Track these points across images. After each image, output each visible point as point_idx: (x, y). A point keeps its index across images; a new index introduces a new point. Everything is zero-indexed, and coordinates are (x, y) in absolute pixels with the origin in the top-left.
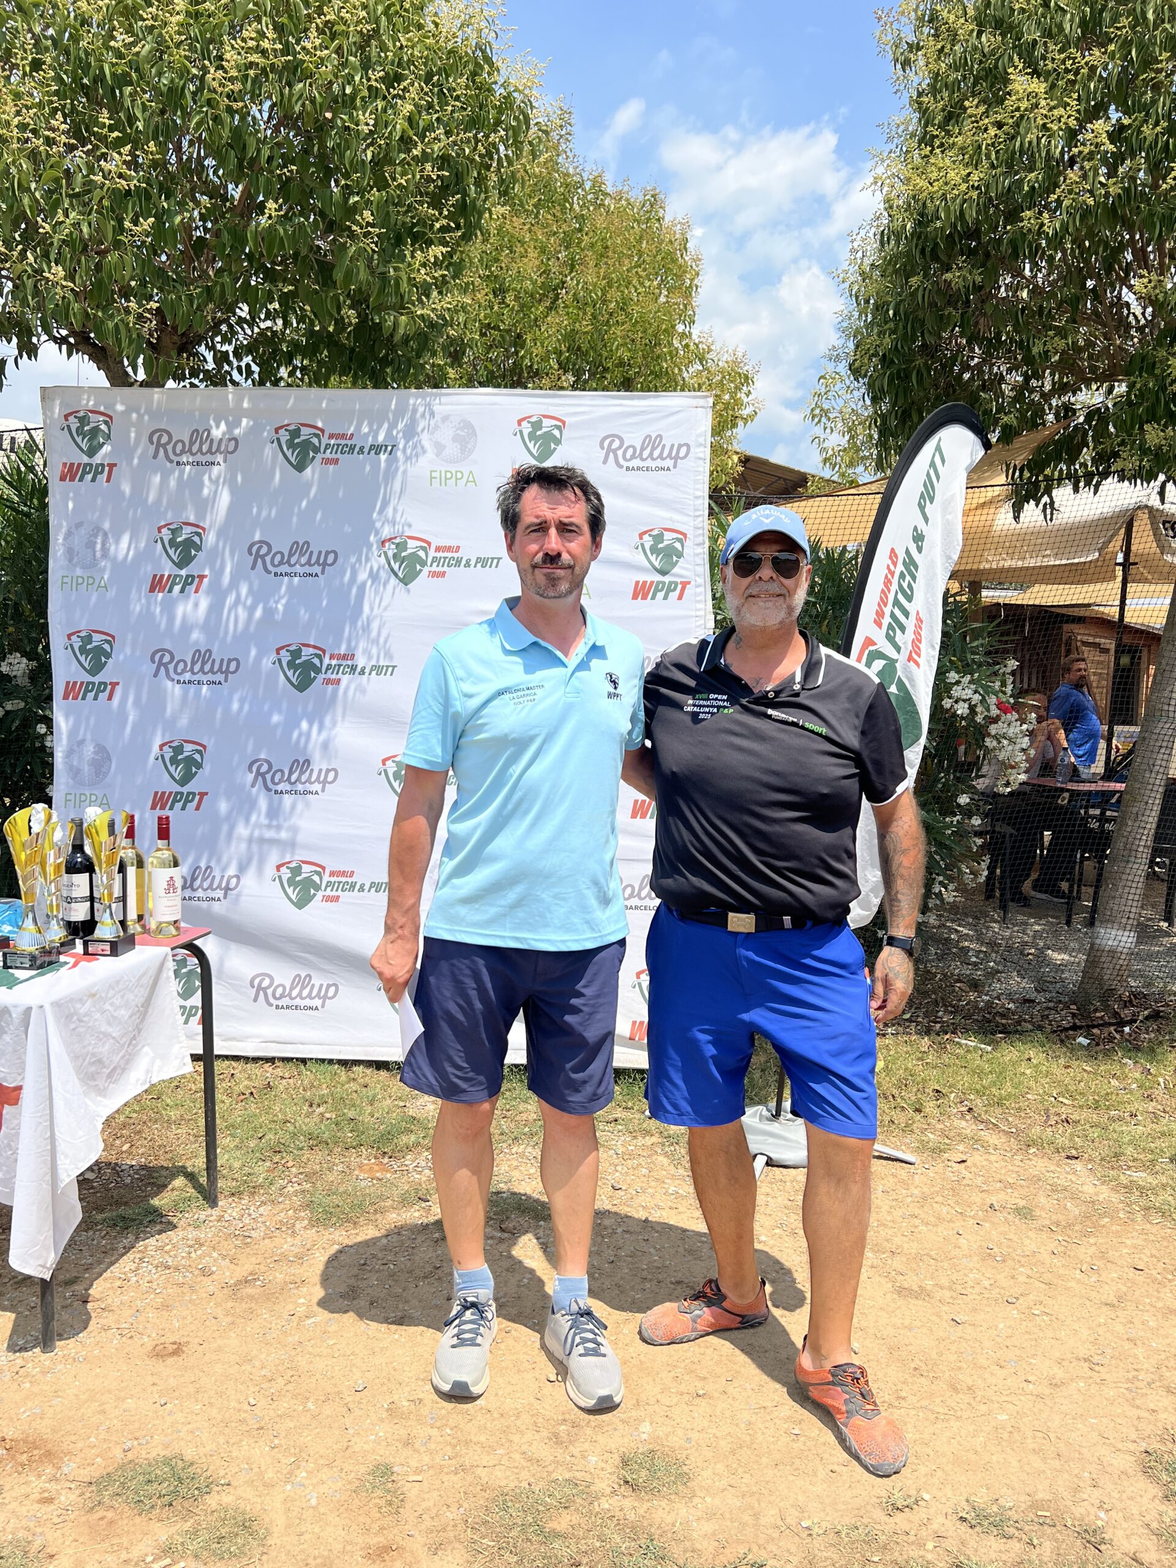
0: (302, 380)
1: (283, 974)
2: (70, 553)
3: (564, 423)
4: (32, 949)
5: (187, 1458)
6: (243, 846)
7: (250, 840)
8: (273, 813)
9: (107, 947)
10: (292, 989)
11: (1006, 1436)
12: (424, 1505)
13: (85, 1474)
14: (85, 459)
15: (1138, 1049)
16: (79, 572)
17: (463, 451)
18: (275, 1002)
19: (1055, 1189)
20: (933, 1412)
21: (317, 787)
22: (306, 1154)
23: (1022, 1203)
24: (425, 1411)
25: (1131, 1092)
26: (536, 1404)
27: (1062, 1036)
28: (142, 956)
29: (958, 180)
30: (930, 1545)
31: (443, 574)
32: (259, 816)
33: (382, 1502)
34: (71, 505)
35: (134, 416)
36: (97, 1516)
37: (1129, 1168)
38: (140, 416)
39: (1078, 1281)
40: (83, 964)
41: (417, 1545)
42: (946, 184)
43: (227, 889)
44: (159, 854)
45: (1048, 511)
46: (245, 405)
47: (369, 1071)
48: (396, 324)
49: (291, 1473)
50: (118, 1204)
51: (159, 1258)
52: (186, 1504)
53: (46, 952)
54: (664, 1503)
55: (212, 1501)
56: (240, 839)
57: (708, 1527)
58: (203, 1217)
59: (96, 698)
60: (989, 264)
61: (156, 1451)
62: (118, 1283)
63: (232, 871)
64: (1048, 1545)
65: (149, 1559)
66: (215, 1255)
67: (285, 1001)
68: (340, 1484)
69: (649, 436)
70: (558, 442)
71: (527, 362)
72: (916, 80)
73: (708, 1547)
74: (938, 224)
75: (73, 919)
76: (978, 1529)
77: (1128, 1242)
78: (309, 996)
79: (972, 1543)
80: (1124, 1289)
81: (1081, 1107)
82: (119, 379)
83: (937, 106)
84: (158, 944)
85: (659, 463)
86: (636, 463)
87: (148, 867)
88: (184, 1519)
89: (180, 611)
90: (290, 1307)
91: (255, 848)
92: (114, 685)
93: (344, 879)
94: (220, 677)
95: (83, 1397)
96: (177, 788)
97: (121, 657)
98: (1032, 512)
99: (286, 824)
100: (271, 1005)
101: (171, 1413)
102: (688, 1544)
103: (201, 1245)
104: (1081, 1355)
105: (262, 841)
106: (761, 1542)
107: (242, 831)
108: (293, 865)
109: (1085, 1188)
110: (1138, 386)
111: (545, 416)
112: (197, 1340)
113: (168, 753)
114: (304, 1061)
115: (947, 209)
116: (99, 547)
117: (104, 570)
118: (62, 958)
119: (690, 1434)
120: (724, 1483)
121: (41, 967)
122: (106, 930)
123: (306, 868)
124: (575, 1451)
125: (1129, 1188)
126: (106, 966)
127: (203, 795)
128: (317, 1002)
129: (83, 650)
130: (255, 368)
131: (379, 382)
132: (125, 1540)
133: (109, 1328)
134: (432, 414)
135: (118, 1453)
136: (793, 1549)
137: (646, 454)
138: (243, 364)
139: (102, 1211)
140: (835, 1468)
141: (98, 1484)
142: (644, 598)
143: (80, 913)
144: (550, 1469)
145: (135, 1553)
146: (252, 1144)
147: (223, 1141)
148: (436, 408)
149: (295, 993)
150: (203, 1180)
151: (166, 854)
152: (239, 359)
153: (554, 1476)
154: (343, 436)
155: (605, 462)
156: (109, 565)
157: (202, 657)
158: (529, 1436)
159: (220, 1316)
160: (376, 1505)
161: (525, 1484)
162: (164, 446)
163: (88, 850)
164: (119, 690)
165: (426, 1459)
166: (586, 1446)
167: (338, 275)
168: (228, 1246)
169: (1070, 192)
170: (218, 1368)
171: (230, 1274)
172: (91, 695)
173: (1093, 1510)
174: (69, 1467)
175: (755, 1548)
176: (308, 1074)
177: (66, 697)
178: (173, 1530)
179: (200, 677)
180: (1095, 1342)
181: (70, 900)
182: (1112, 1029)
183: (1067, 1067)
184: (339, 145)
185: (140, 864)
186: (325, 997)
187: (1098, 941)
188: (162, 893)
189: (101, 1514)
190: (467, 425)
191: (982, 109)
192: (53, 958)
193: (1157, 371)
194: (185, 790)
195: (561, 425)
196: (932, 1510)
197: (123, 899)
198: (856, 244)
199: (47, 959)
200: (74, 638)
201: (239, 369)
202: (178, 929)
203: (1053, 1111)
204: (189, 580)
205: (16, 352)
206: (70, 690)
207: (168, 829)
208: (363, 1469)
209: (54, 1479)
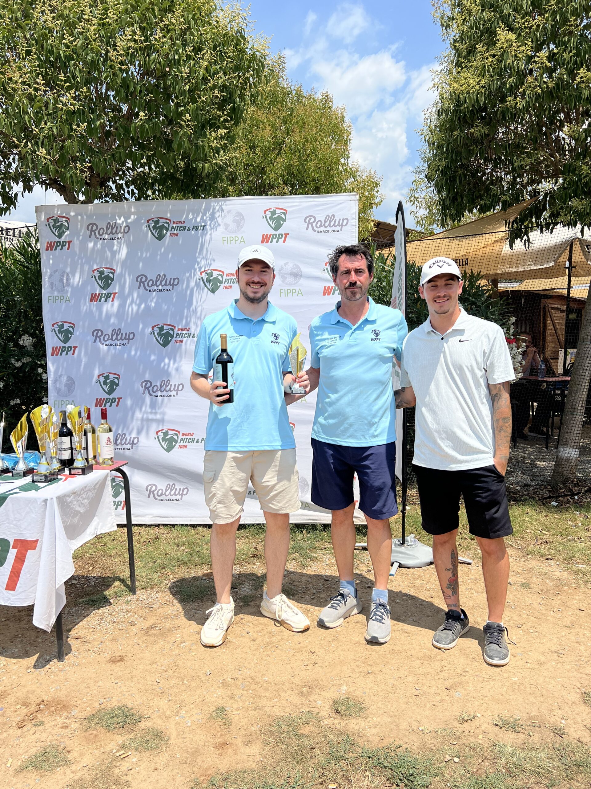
0: (158, 196)
1: (161, 484)
2: (52, 284)
3: (286, 211)
4: (46, 472)
5: (129, 706)
6: (139, 422)
7: (142, 420)
8: (153, 406)
9: (80, 471)
10: (166, 491)
11: (517, 687)
12: (241, 724)
13: (82, 715)
14: (57, 239)
15: (582, 506)
16: (56, 293)
17: (238, 227)
18: (158, 498)
19: (540, 574)
20: (481, 677)
21: (174, 393)
22: (177, 569)
23: (524, 581)
24: (239, 683)
25: (578, 527)
26: (292, 679)
27: (543, 502)
28: (96, 475)
29: (475, 84)
30: (481, 737)
31: (231, 287)
32: (146, 408)
33: (221, 723)
34: (51, 262)
35: (79, 217)
36: (89, 733)
37: (577, 563)
38: (82, 217)
39: (552, 616)
40: (69, 479)
41: (239, 742)
42: (469, 86)
43: (133, 444)
44: (102, 426)
45: (527, 244)
46: (133, 210)
47: (205, 529)
48: (203, 167)
49: (178, 712)
50: (89, 594)
51: (110, 618)
52: (130, 727)
53: (52, 474)
54: (353, 721)
55: (142, 725)
56: (137, 419)
57: (375, 731)
58: (129, 599)
59: (67, 354)
60: (492, 124)
61: (114, 703)
62: (92, 630)
63: (134, 435)
64: (537, 736)
65: (114, 751)
66: (136, 616)
67: (163, 497)
68: (201, 716)
69: (328, 215)
70: (284, 220)
71: (268, 181)
72: (453, 34)
73: (376, 740)
74: (466, 105)
75: (63, 459)
76: (504, 729)
77: (577, 598)
78: (175, 494)
79: (501, 736)
80: (574, 619)
81: (553, 535)
82: (72, 200)
83: (463, 47)
84: (103, 469)
85: (334, 228)
86: (322, 229)
87: (98, 433)
88: (129, 733)
89: (104, 310)
90: (173, 638)
91: (145, 423)
92: (75, 347)
93: (189, 437)
94: (125, 342)
95: (79, 681)
96: (107, 396)
97: (78, 333)
98: (519, 244)
99: (159, 411)
100: (156, 499)
101: (120, 687)
102: (365, 738)
103: (129, 612)
104: (553, 650)
105: (148, 420)
106: (400, 737)
107: (138, 415)
108: (164, 431)
109: (556, 573)
110: (568, 180)
111: (277, 208)
112: (130, 655)
113: (102, 379)
114: (173, 525)
115: (470, 98)
116: (65, 281)
117: (67, 292)
118: (59, 477)
119: (365, 690)
120: (381, 712)
121: (50, 481)
122: (79, 463)
123: (170, 432)
124: (311, 699)
125: (577, 573)
126: (79, 481)
127: (119, 399)
128: (179, 497)
129: (60, 331)
130: (136, 191)
131: (196, 196)
132: (102, 743)
133: (89, 650)
134: (223, 211)
135: (97, 705)
136: (416, 740)
137: (327, 224)
138: (130, 190)
139: (81, 598)
140: (434, 703)
141: (89, 719)
142: (329, 294)
143: (66, 456)
144: (300, 707)
145: (108, 749)
146: (151, 565)
147: (137, 564)
148: (224, 207)
149: (167, 493)
150: (129, 582)
151: (106, 426)
152: (128, 187)
153: (302, 710)
154: (180, 223)
155: (307, 229)
156: (70, 290)
157: (117, 332)
158: (289, 692)
159: (141, 643)
160: (218, 725)
161: (288, 714)
162: (94, 231)
163: (69, 425)
164: (77, 349)
165: (241, 704)
166: (316, 697)
167: (175, 145)
168: (142, 612)
169: (530, 87)
170: (141, 667)
171: (144, 624)
172: (64, 353)
173: (559, 720)
174: (74, 712)
175: (397, 740)
176: (175, 532)
177: (53, 354)
178: (125, 738)
179: (116, 342)
180: (560, 644)
181: (61, 450)
182: (569, 497)
183: (546, 516)
184: (173, 83)
185: (94, 431)
186: (182, 494)
187: (560, 454)
188: (104, 444)
189: (91, 732)
190: (240, 214)
191: (485, 48)
192: (55, 477)
193: (577, 172)
194: (111, 397)
195: (285, 212)
196: (482, 721)
197: (86, 448)
198: (427, 116)
199: (53, 477)
200: (55, 326)
201: (128, 192)
202: (112, 462)
203: (539, 537)
204: (108, 296)
205: (22, 190)
206: (55, 351)
207: (106, 414)
208: (211, 710)
209: (68, 718)
